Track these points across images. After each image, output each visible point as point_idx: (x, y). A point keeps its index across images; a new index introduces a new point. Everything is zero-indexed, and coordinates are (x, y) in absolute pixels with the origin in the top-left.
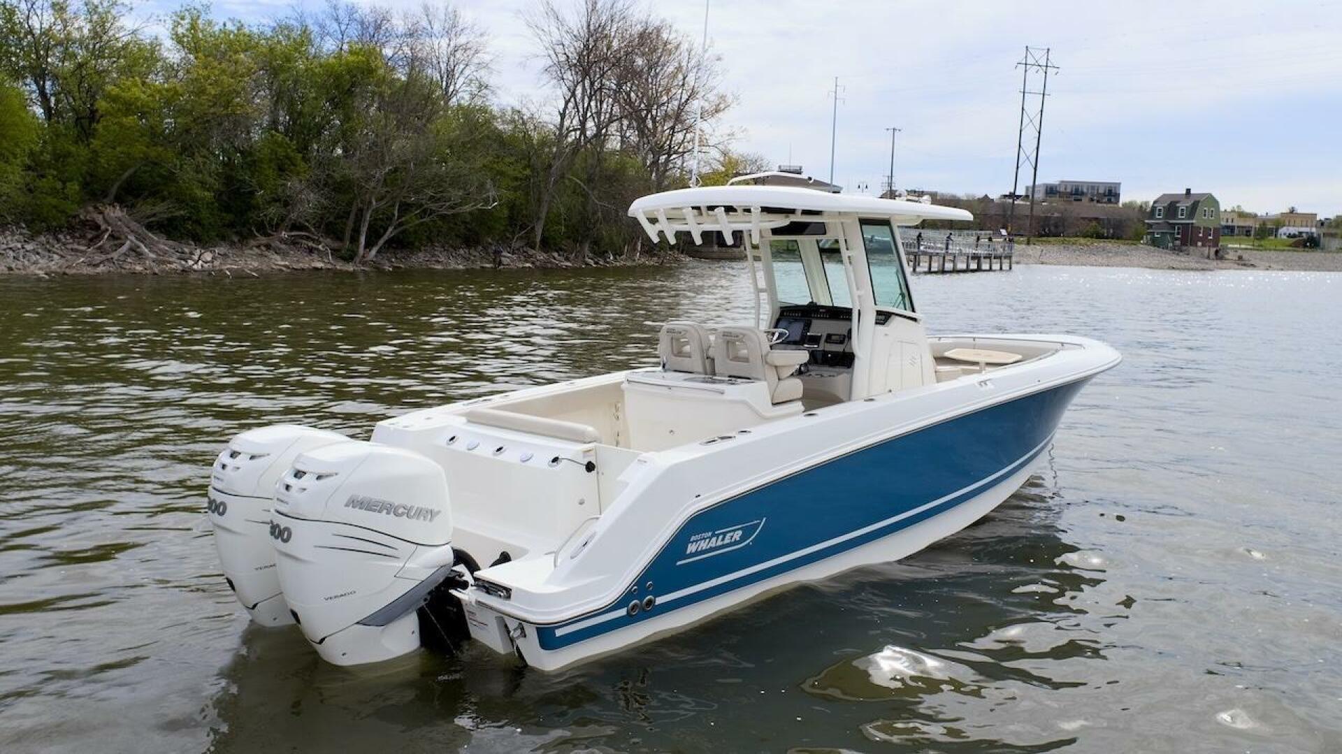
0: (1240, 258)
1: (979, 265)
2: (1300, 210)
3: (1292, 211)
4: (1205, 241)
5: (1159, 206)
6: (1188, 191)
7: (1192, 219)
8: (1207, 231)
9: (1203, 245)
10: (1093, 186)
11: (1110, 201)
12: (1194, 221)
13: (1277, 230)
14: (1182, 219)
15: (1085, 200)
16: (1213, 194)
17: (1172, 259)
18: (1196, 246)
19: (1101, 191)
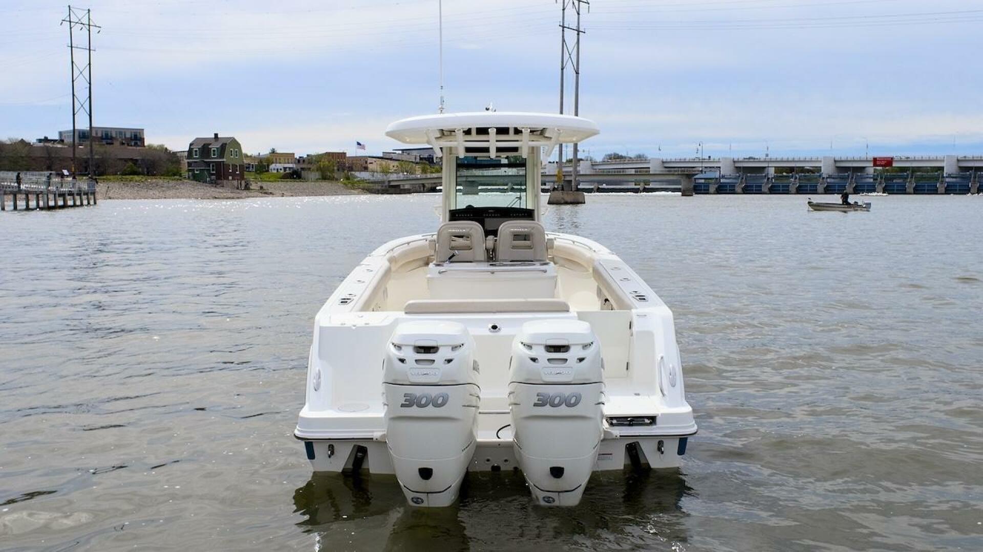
0: (261, 188)
1: (65, 201)
2: (279, 151)
3: (273, 152)
4: (233, 174)
5: (195, 148)
6: (216, 135)
7: (223, 158)
8: (235, 166)
9: (233, 179)
10: (121, 132)
11: (136, 144)
12: (225, 160)
13: (268, 166)
14: (214, 158)
15: (117, 144)
16: (236, 138)
17: (212, 190)
18: (228, 179)
19: (128, 136)
